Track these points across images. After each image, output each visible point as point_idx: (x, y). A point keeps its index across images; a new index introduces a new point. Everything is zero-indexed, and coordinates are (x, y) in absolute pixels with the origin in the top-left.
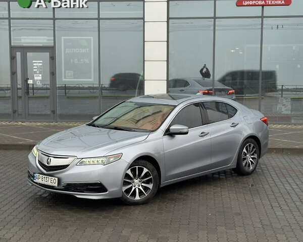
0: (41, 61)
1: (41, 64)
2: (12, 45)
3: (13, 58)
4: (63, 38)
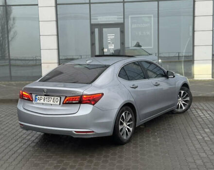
0: (114, 35)
1: (113, 37)
2: (92, 23)
3: (92, 33)
4: (130, 16)
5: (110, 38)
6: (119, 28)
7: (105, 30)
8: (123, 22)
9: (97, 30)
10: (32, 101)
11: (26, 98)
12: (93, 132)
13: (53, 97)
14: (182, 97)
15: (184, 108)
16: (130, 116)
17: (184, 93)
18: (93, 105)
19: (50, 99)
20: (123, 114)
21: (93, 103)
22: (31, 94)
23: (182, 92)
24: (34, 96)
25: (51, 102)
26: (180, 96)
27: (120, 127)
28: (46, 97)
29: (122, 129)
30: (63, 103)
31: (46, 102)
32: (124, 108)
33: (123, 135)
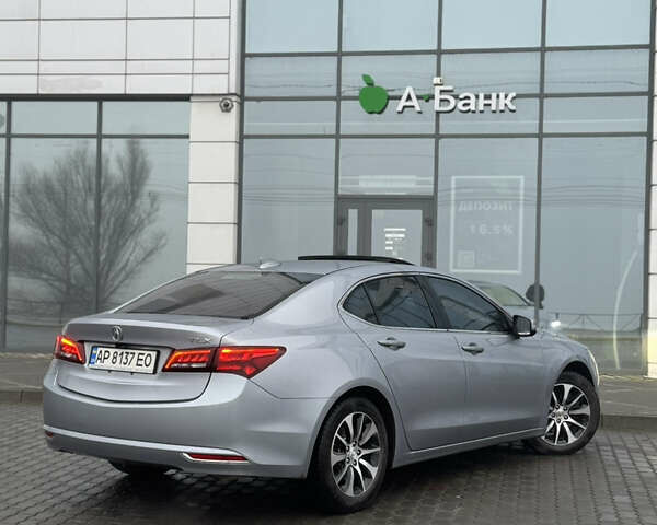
0: (403, 229)
1: (402, 236)
2: (340, 192)
3: (340, 222)
4: (454, 178)
5: (392, 239)
6: (420, 212)
7: (377, 214)
8: (431, 192)
9: (353, 214)
10: (82, 363)
11: (69, 356)
12: (243, 458)
13: (137, 352)
14: (568, 402)
15: (572, 439)
16: (373, 430)
17: (573, 393)
18: (249, 377)
19: (130, 357)
20: (349, 419)
21: (248, 372)
22: (82, 342)
23: (568, 388)
24: (88, 347)
25: (133, 367)
26: (560, 400)
27: (335, 458)
28: (119, 351)
29: (340, 465)
30: (164, 370)
31: (118, 366)
32: (352, 402)
33: (342, 482)
